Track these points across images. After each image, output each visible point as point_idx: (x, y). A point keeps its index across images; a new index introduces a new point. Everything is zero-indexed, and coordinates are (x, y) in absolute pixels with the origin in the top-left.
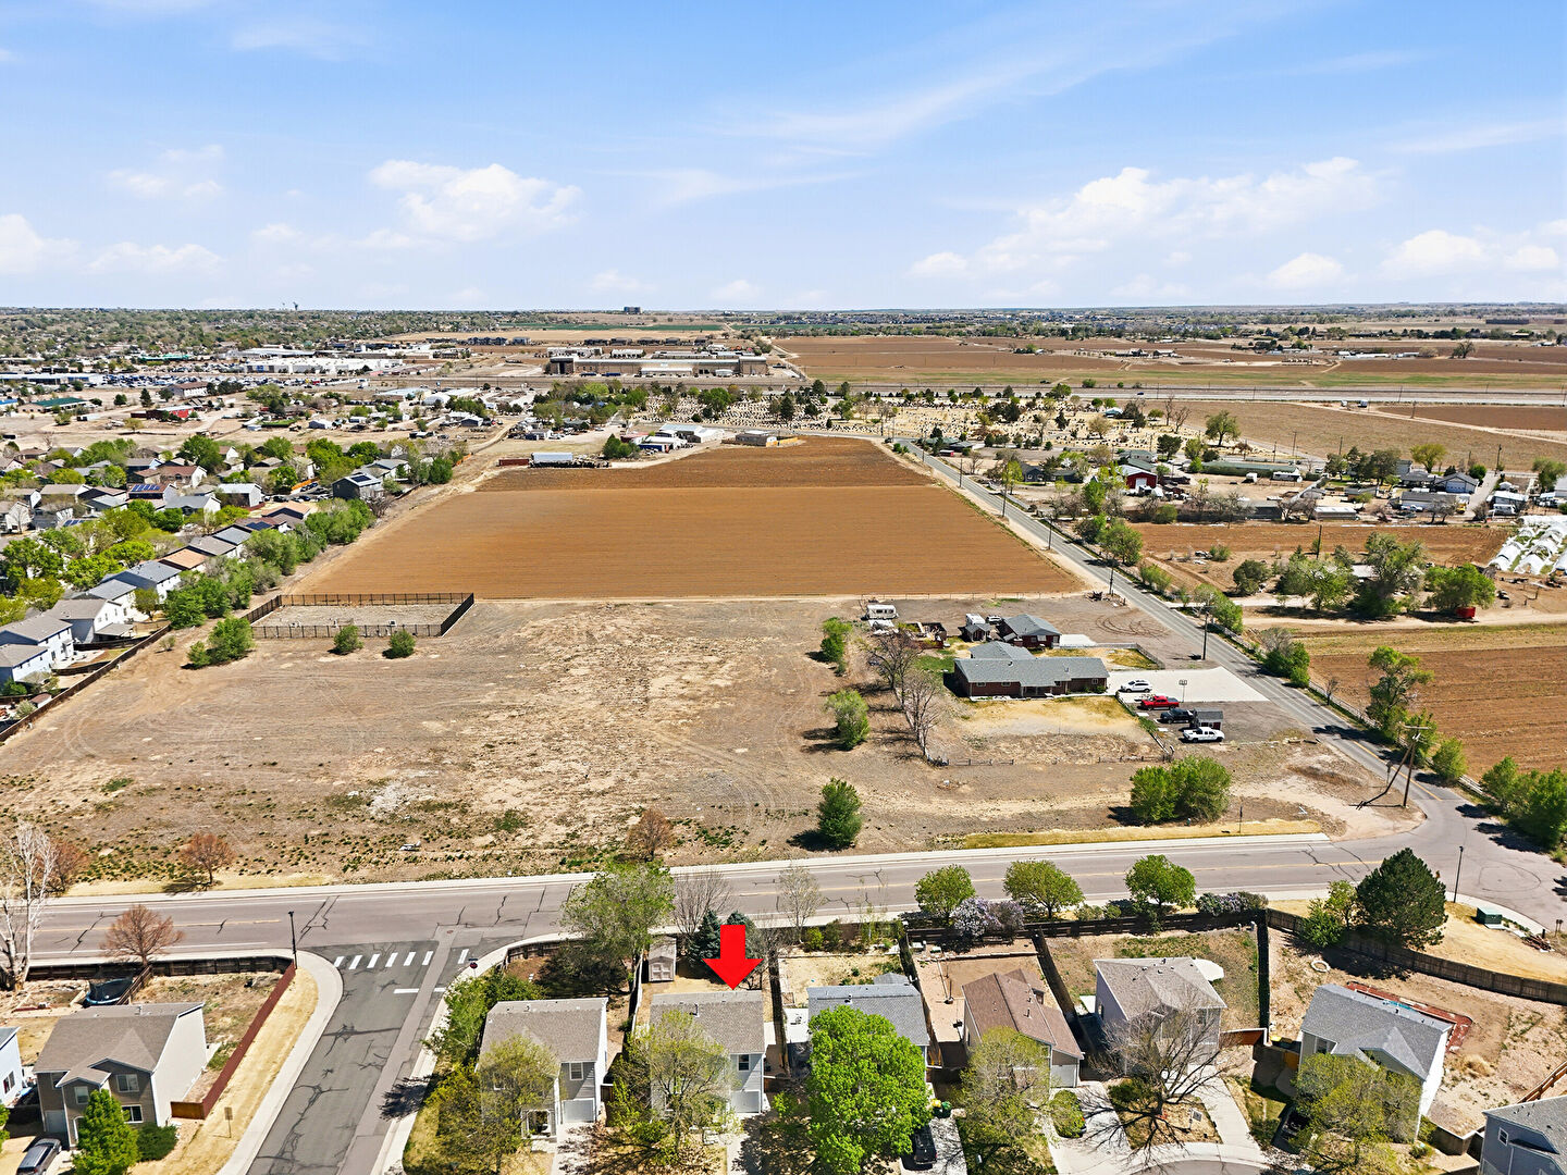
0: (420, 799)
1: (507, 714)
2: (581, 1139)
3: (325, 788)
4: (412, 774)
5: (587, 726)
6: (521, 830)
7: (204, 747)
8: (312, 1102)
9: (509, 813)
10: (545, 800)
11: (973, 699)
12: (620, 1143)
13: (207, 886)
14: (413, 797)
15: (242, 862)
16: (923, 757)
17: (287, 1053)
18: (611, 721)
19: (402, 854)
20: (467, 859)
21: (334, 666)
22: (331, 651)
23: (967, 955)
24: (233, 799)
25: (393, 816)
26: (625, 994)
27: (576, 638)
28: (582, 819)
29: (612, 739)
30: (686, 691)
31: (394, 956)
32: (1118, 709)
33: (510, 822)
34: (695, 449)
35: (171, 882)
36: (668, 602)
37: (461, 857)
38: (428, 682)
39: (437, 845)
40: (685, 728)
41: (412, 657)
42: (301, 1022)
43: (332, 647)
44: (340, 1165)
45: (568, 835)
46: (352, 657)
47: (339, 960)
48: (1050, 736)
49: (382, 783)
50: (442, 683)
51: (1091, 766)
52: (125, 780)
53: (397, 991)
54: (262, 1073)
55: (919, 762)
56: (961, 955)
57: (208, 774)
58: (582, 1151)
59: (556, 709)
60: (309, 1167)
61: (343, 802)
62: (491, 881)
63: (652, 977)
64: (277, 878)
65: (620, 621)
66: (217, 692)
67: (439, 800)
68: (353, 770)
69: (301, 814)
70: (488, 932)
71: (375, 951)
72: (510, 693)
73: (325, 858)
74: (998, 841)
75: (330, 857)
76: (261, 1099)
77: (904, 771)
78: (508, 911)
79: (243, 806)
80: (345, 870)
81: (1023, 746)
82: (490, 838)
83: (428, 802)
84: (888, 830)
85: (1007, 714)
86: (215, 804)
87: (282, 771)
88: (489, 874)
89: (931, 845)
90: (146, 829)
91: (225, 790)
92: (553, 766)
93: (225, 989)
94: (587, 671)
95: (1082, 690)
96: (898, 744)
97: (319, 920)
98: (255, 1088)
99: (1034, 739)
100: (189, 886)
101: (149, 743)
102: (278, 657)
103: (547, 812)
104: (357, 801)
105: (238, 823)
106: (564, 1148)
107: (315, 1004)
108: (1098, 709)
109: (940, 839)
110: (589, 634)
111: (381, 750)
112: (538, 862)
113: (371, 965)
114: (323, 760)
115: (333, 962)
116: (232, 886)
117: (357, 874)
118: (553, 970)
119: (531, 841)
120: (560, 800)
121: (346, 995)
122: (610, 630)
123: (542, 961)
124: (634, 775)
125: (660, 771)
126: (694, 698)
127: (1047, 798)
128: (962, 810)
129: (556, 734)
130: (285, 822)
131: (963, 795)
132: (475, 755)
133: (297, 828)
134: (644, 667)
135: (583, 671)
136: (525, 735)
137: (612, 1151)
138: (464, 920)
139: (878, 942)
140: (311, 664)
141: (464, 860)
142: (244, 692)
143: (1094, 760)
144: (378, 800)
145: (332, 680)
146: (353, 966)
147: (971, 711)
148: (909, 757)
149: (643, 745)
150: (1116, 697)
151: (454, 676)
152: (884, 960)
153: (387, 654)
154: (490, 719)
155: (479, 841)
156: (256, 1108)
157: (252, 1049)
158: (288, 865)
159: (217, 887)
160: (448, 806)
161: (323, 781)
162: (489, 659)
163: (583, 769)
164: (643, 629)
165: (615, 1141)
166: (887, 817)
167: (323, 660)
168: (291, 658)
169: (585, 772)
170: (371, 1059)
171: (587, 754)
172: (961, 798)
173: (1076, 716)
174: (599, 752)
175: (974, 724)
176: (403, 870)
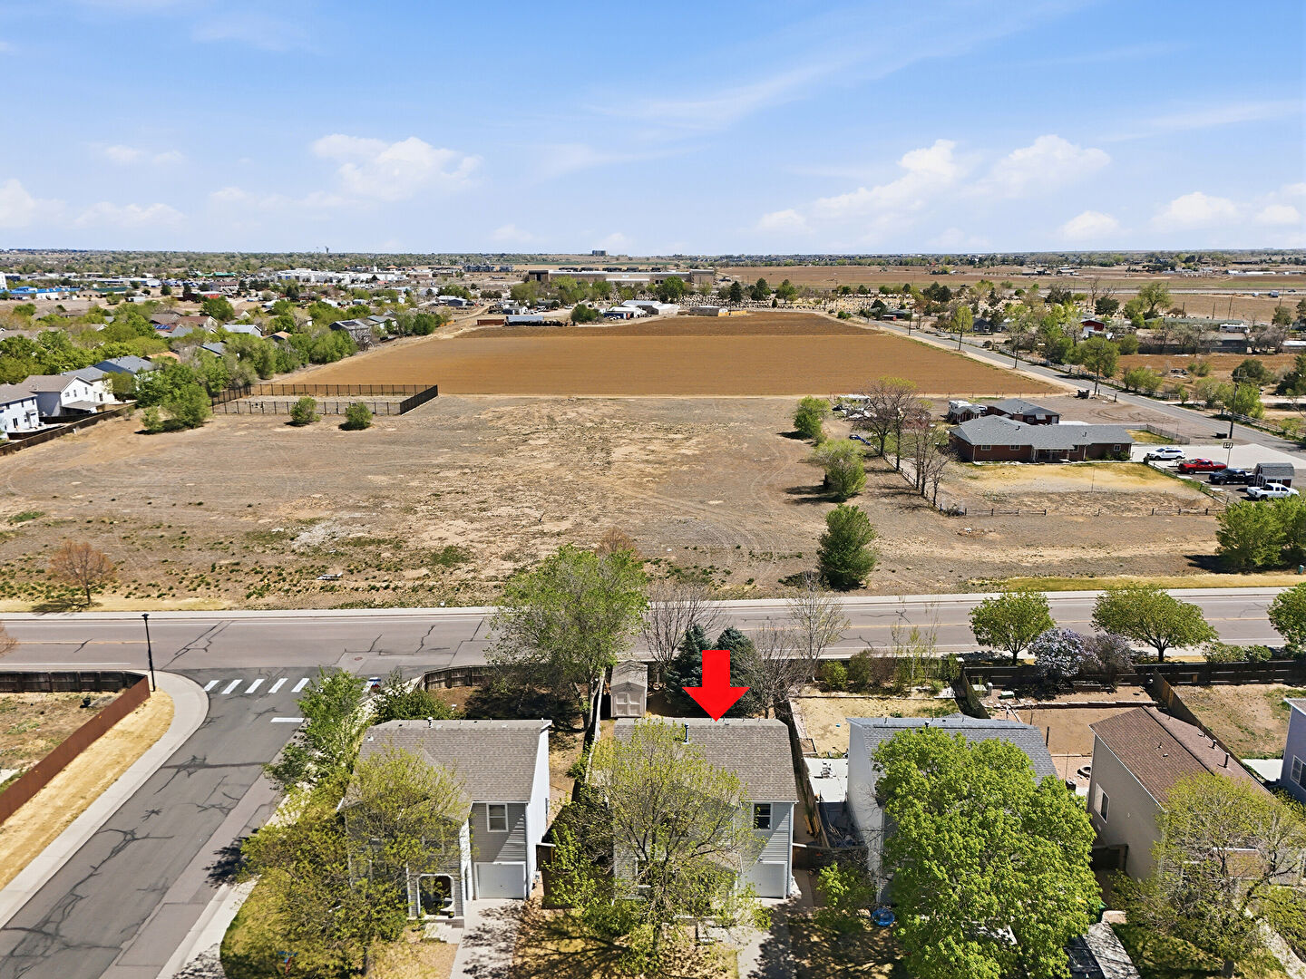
0: (351, 536)
1: (458, 471)
2: (499, 925)
3: (248, 524)
4: (346, 515)
5: (543, 481)
6: (463, 565)
7: (131, 490)
8: (115, 851)
9: (449, 549)
10: (492, 539)
11: (978, 463)
12: (564, 935)
13: (82, 607)
14: (344, 534)
15: (133, 586)
16: (933, 509)
17: (105, 789)
18: (570, 477)
19: (318, 582)
20: (394, 589)
21: (287, 434)
22: (287, 424)
23: (1053, 703)
24: (145, 531)
25: (317, 550)
26: (578, 731)
27: (537, 421)
28: (534, 556)
29: (570, 491)
30: (651, 457)
31: (282, 681)
32: (1153, 473)
33: (450, 557)
34: (654, 318)
35: (45, 602)
36: (632, 398)
37: (387, 588)
38: (380, 447)
39: (363, 575)
40: (651, 485)
41: (367, 430)
42: (139, 749)
43: (290, 419)
44: (125, 946)
45: (515, 570)
46: (308, 428)
47: (213, 683)
48: (1079, 493)
49: (312, 522)
50: (397, 448)
51: (1144, 518)
52: (36, 513)
53: (275, 720)
54: (59, 811)
55: (929, 512)
56: (1045, 702)
57: (128, 511)
58: (503, 945)
59: (510, 468)
60: (78, 947)
61: (265, 537)
62: (419, 610)
63: (615, 712)
64: (168, 602)
65: (582, 409)
66: (163, 450)
67: (372, 537)
68: (284, 511)
69: (215, 545)
70: (404, 660)
71: (260, 675)
72: (465, 456)
73: (229, 585)
74: (1051, 585)
75: (236, 584)
76: (45, 845)
77: (912, 520)
78: (433, 640)
79: (152, 538)
80: (248, 597)
81: (1050, 500)
82: (424, 571)
83: (359, 538)
84: (905, 573)
85: (1020, 474)
86: (123, 535)
87: (207, 510)
88: (419, 603)
89: (964, 588)
90: (39, 554)
91: (139, 524)
92: (504, 511)
93: (55, 708)
94: (546, 442)
95: (1102, 457)
96: (900, 498)
97: (203, 643)
98: (43, 829)
99: (1063, 496)
100: (61, 606)
101: (76, 486)
102: (235, 427)
103: (493, 548)
104: (280, 536)
105: (143, 551)
106: (475, 939)
107: (165, 730)
108: (1128, 472)
109: (975, 581)
110: (551, 418)
111: (318, 496)
112: (477, 594)
113: (251, 690)
114: (254, 502)
115: (203, 686)
116: (113, 607)
117: (261, 601)
118: (484, 702)
119: (472, 574)
120: (509, 539)
121: (208, 721)
122: (571, 415)
123: (469, 692)
124: (595, 520)
125: (624, 517)
126: (660, 463)
127: (1100, 545)
128: (996, 556)
129: (509, 487)
130: (194, 552)
131: (993, 542)
132: (420, 502)
133: (209, 557)
134: (606, 440)
135: (541, 442)
136: (475, 487)
137: (551, 946)
138: (377, 647)
139: (921, 684)
140: (264, 432)
141: (390, 591)
142: (191, 451)
143: (1144, 513)
144: (304, 537)
145: (281, 444)
146: (227, 691)
147: (977, 472)
148: (916, 507)
149: (604, 496)
150: (1145, 462)
151: (409, 443)
152: (935, 705)
153: (342, 427)
154: (441, 474)
155: (410, 574)
156: (32, 858)
157: (59, 780)
158: (185, 591)
159: (95, 608)
160: (380, 542)
161: (250, 519)
162: (446, 433)
163: (538, 514)
164: (604, 416)
165: (557, 932)
166: (901, 560)
167: (279, 430)
168: (247, 428)
169: (539, 516)
170: (216, 799)
171: (542, 502)
172: (991, 544)
173: (1103, 477)
174: (555, 501)
175: (984, 483)
176: (316, 598)
